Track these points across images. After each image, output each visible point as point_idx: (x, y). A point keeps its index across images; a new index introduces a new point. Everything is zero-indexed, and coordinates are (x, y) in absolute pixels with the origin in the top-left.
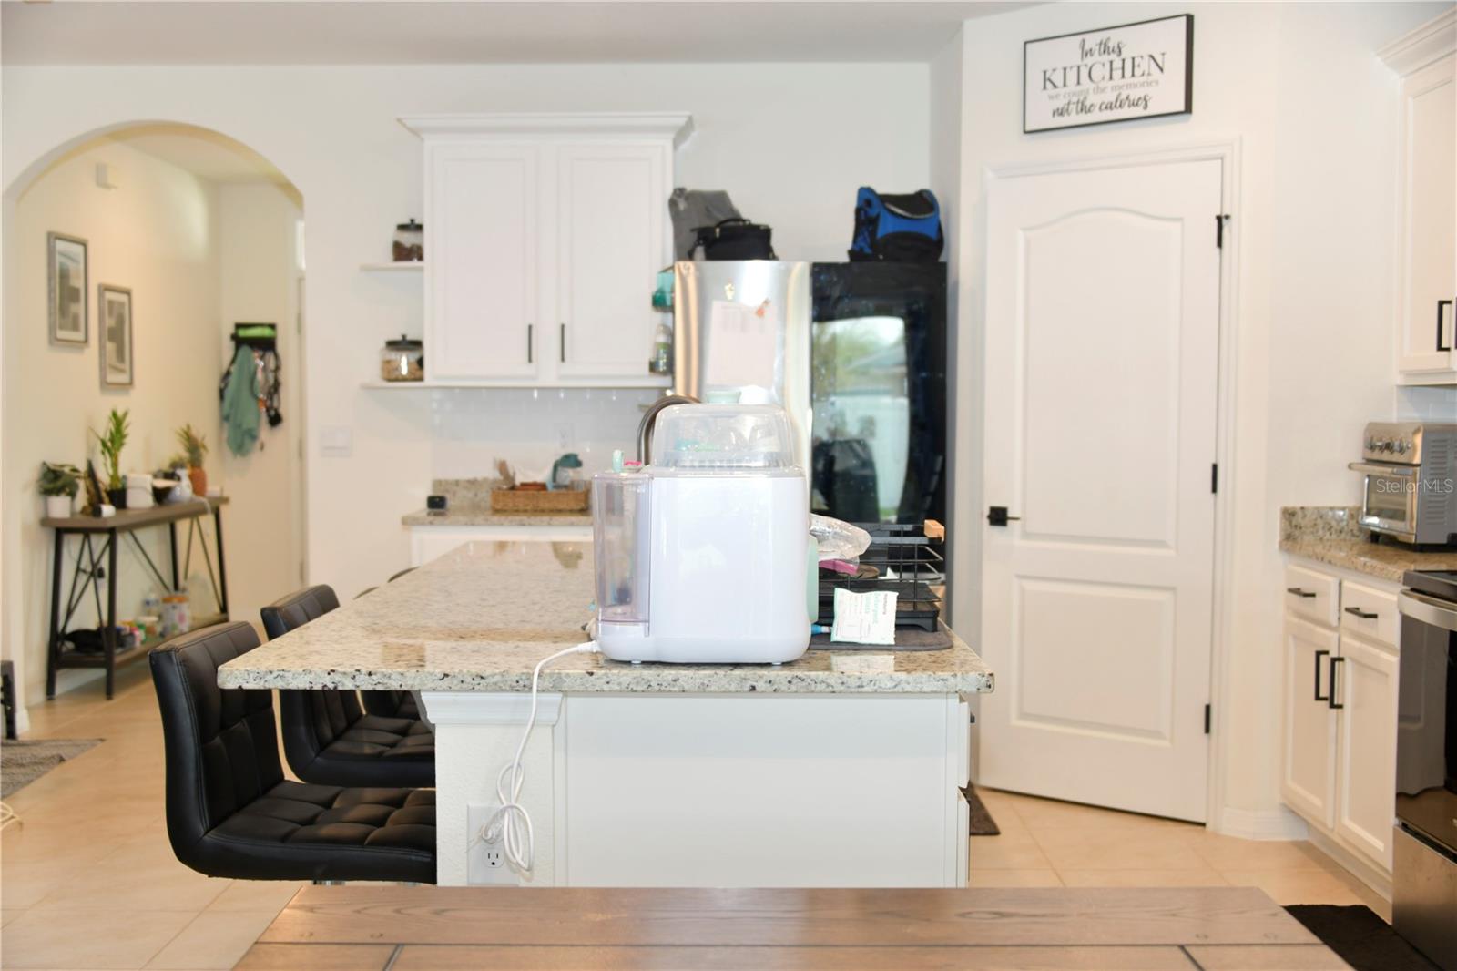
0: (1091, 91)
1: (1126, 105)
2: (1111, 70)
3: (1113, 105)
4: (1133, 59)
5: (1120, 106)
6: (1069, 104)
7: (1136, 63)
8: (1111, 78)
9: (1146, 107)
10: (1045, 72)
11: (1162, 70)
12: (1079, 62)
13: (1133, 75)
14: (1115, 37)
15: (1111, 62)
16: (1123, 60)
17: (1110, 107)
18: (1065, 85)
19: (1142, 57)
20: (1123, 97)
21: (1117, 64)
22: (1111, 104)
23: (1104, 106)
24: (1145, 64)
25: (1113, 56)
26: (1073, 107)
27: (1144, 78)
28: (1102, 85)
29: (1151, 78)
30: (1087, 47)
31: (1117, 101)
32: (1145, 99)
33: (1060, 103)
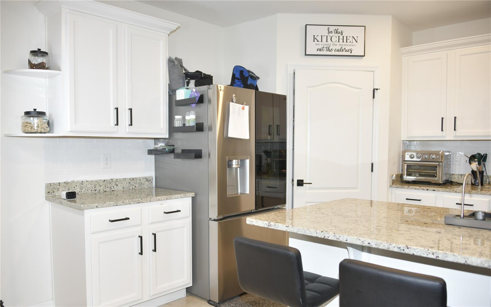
0: (332, 45)
1: (344, 51)
2: (339, 39)
3: (340, 50)
4: (347, 37)
5: (342, 51)
6: (323, 47)
7: (348, 38)
8: (339, 42)
9: (351, 52)
10: (314, 36)
11: (357, 42)
12: (327, 35)
13: (347, 42)
14: (340, 29)
15: (339, 37)
16: (343, 37)
17: (338, 51)
18: (322, 41)
19: (350, 37)
20: (343, 48)
21: (341, 37)
22: (339, 50)
23: (336, 50)
24: (351, 39)
25: (340, 35)
26: (325, 49)
27: (351, 43)
28: (336, 43)
29: (353, 44)
30: (330, 30)
31: (341, 49)
32: (351, 50)
33: (320, 47)
